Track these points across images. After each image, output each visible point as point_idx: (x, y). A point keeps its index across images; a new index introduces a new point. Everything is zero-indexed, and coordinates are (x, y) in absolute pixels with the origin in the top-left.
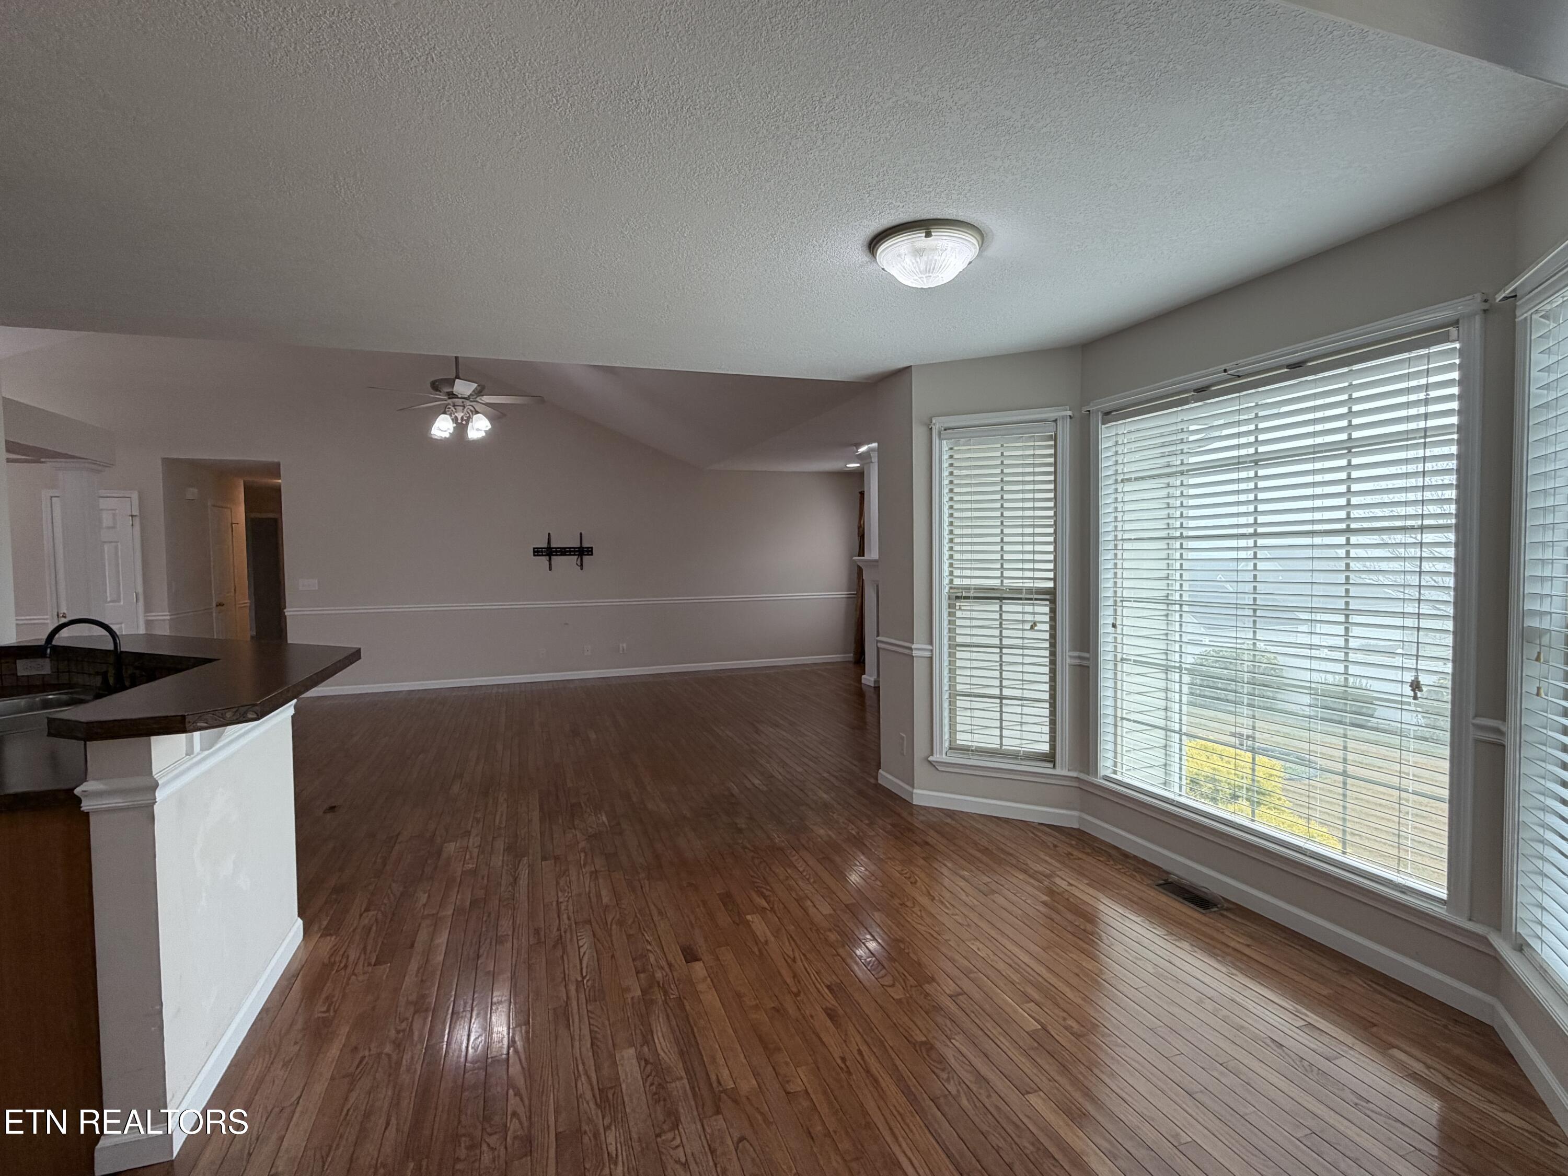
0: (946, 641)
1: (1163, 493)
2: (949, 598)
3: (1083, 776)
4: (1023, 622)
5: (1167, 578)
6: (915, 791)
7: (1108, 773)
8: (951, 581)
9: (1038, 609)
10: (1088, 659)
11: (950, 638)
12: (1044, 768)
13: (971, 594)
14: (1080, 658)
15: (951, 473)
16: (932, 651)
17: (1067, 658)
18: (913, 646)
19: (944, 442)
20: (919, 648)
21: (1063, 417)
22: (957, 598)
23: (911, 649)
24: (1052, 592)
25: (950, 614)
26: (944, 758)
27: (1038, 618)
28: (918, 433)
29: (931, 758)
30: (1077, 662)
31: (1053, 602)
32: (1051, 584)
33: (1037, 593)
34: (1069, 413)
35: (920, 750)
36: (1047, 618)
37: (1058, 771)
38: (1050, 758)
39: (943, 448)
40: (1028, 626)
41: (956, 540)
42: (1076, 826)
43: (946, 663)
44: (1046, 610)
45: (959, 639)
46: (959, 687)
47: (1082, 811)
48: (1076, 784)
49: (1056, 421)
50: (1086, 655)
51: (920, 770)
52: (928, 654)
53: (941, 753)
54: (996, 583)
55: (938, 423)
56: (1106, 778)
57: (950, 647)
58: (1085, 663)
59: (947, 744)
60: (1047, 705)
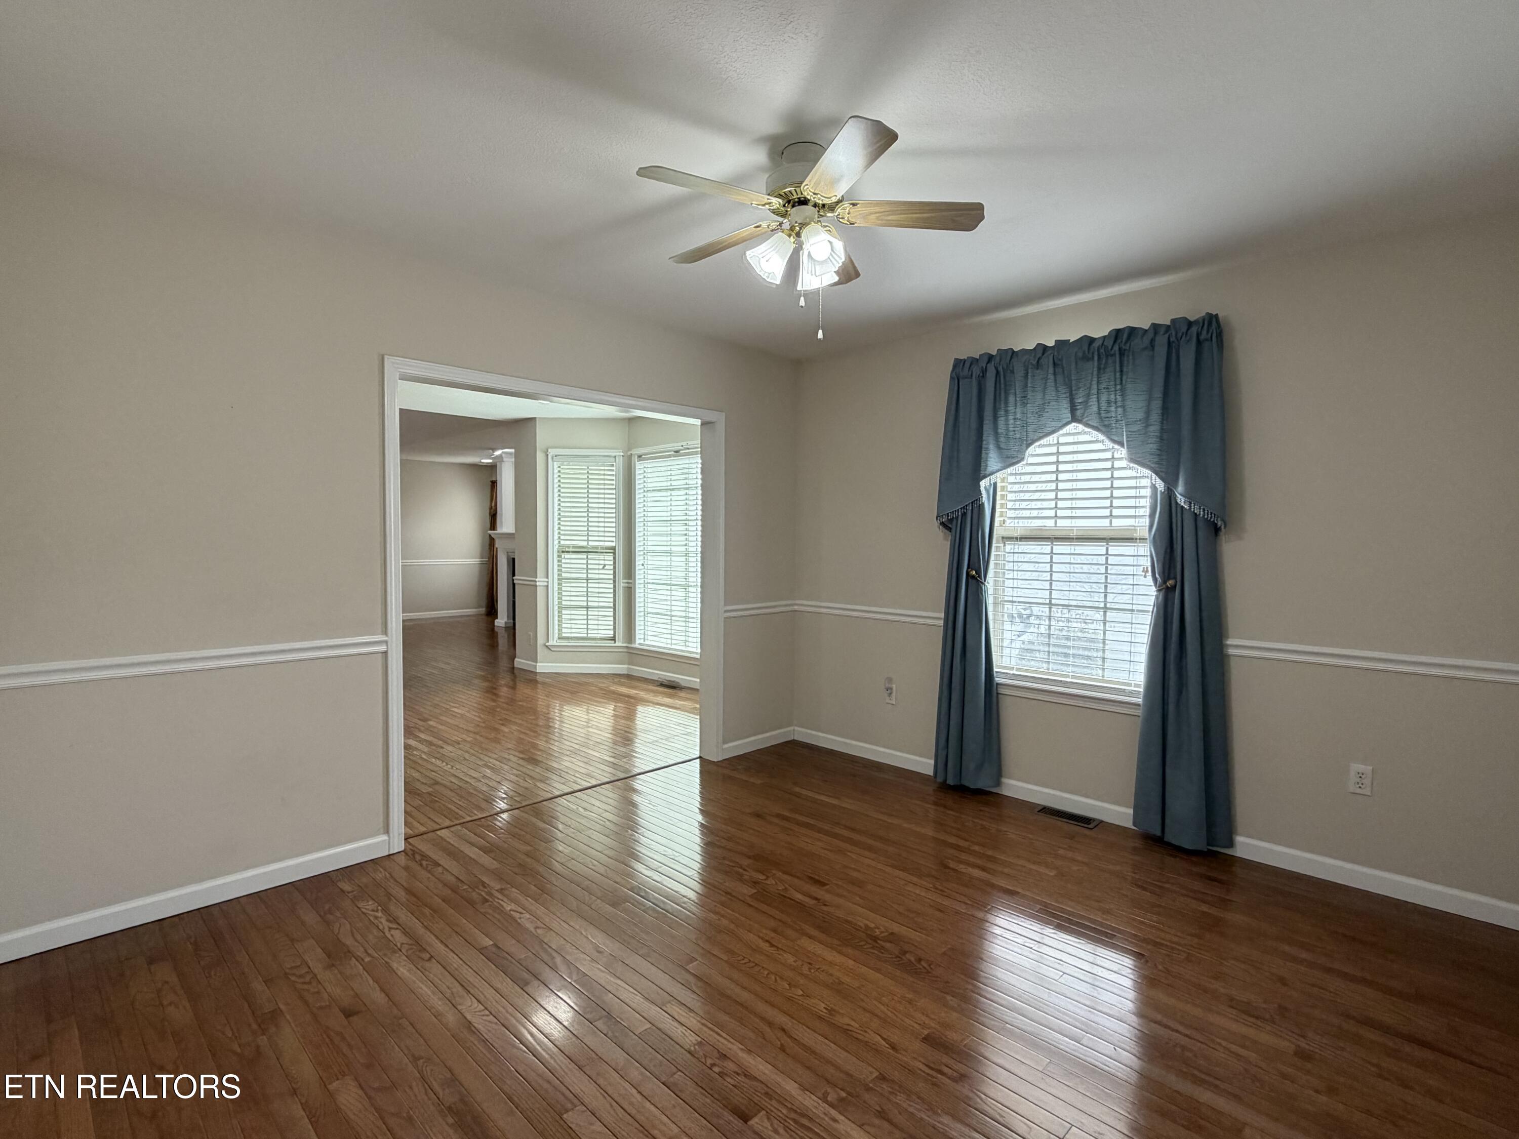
0: (556, 576)
1: (684, 498)
2: (558, 552)
3: (630, 645)
4: (599, 564)
5: (686, 545)
6: (538, 664)
7: (642, 641)
8: (559, 542)
9: (607, 558)
10: (631, 583)
11: (559, 575)
12: (611, 643)
13: (571, 549)
14: (628, 583)
15: (559, 481)
16: (548, 582)
17: (622, 583)
18: (537, 580)
19: (555, 463)
20: (540, 581)
21: (619, 456)
22: (563, 552)
23: (536, 581)
24: (614, 548)
25: (559, 561)
26: (555, 643)
27: (607, 562)
28: (540, 457)
29: (547, 644)
30: (626, 585)
31: (614, 553)
32: (613, 544)
33: (606, 549)
34: (622, 454)
35: (541, 640)
36: (612, 563)
37: (617, 644)
38: (613, 639)
39: (554, 466)
40: (601, 567)
41: (562, 519)
42: (626, 673)
43: (556, 589)
44: (612, 558)
45: (564, 575)
46: (564, 603)
47: (629, 664)
48: (625, 650)
49: (615, 457)
50: (630, 581)
51: (541, 652)
52: (546, 584)
53: (553, 640)
54: (585, 543)
55: (552, 452)
56: (640, 644)
57: (559, 579)
58: (630, 585)
59: (556, 636)
60: (612, 610)
